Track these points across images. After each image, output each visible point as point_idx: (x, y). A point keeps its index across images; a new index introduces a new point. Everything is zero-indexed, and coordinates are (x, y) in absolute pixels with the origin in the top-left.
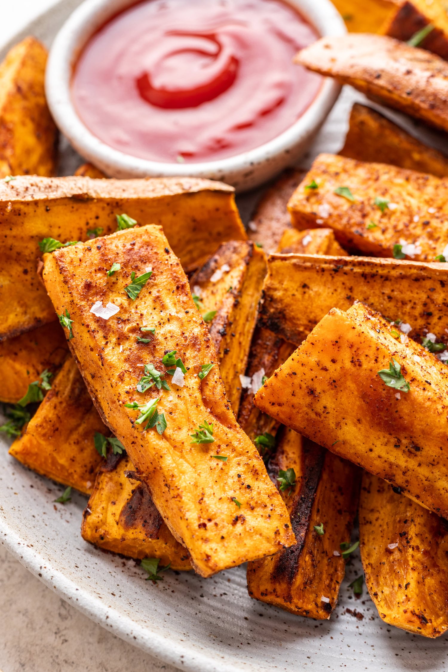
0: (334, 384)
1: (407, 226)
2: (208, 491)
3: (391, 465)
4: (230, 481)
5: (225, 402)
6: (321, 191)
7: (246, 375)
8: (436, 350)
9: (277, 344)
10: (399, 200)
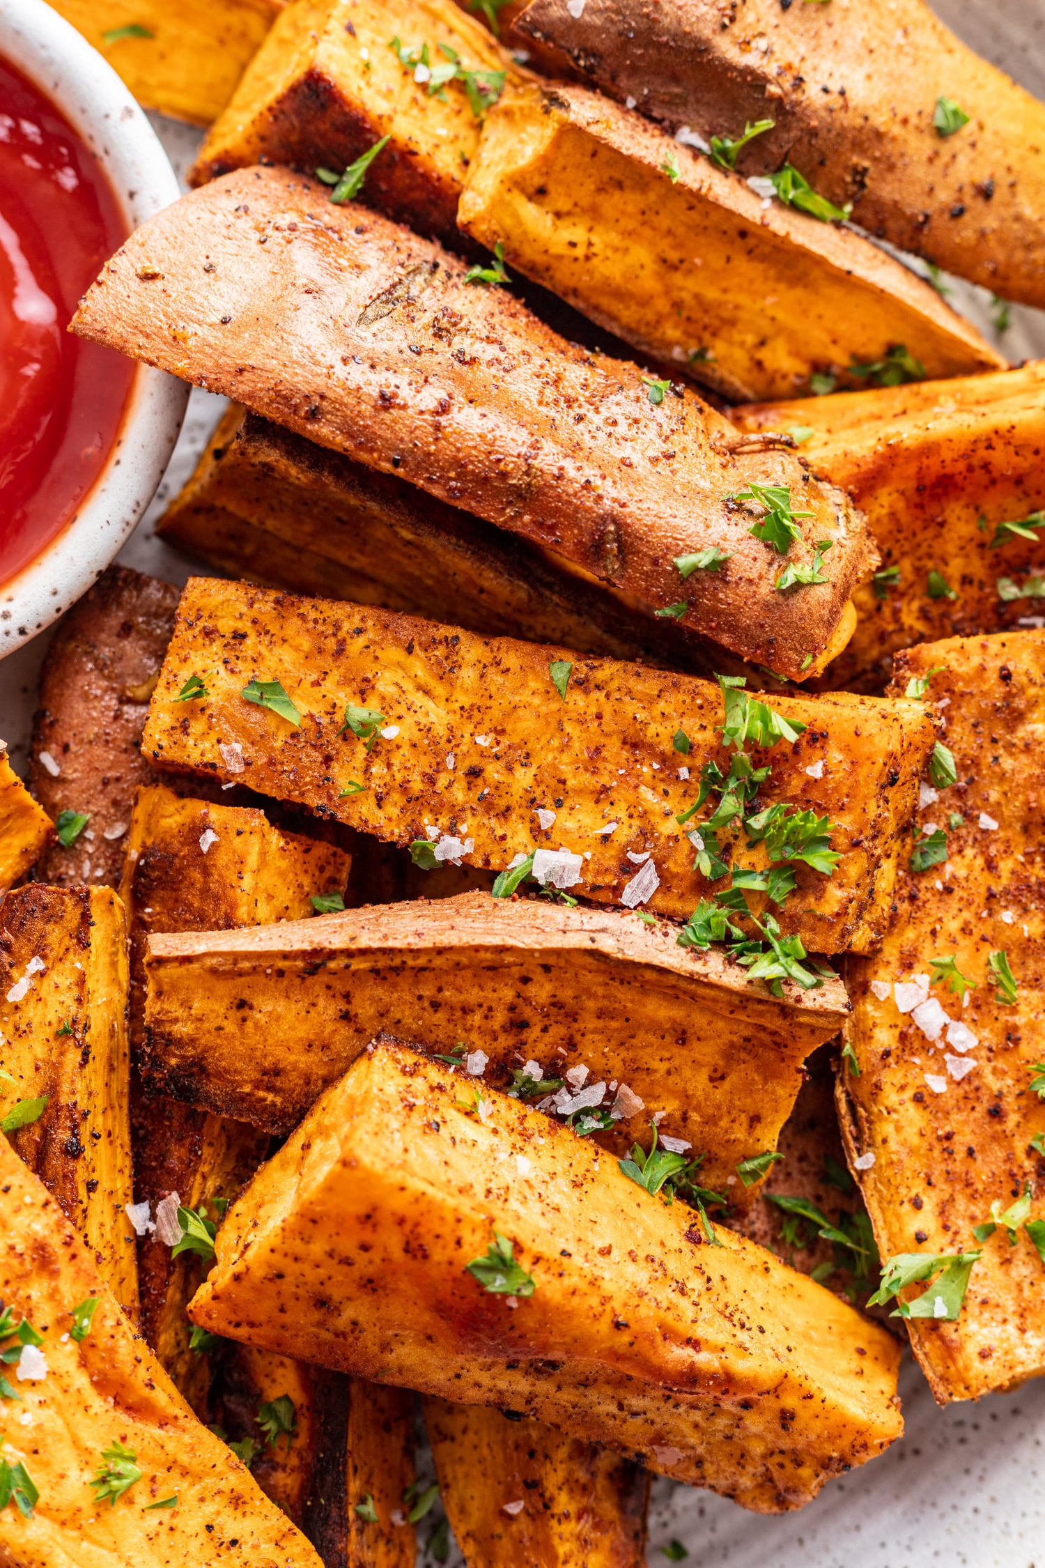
0: (370, 1285)
1: (432, 781)
3: (500, 1392)
4: (194, 1545)
5: (142, 1374)
6: (213, 698)
7: (137, 1200)
8: (543, 1094)
9: (195, 1121)
10: (401, 710)
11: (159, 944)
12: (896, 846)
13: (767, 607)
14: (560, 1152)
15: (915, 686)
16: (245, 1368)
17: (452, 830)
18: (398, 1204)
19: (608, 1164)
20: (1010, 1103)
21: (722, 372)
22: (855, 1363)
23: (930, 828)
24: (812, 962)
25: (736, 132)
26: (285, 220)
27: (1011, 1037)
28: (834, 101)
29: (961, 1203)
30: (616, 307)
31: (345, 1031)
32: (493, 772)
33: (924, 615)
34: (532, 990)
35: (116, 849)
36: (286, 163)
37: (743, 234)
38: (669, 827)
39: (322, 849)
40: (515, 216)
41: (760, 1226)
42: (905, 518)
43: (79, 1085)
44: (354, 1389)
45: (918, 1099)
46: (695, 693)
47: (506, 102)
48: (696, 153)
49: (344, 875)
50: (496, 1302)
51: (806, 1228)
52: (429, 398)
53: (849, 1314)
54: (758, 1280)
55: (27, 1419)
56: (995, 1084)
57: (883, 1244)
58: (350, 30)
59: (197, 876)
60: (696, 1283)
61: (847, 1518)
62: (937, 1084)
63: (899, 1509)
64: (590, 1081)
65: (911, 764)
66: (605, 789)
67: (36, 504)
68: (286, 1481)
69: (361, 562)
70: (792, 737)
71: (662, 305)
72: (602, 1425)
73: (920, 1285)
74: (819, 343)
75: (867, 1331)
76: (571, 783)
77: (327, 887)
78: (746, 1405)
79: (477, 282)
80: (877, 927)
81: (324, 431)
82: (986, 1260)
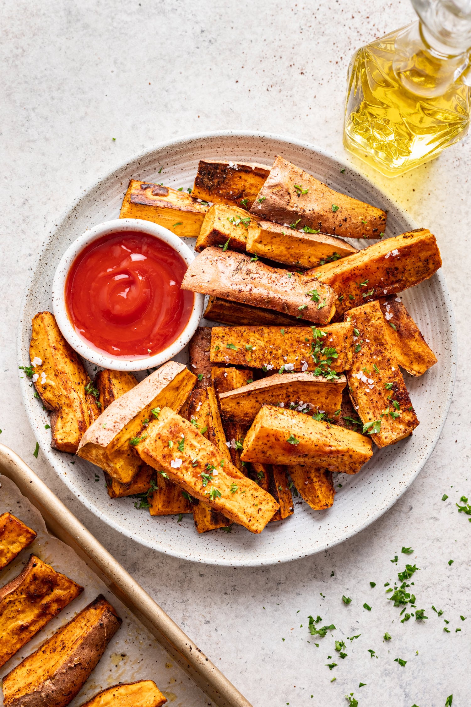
0: (271, 447)
1: (264, 356)
2: (245, 507)
3: (299, 462)
4: (250, 498)
5: (234, 471)
6: (221, 349)
7: (227, 442)
8: (296, 408)
9: (234, 426)
10: (255, 344)
11: (221, 395)
12: (351, 349)
13: (316, 313)
14: (300, 417)
15: (349, 319)
16: (253, 468)
17: (269, 364)
18: (272, 432)
19: (310, 418)
20: (382, 391)
21: (303, 264)
22: (363, 444)
23: (357, 344)
24: (338, 374)
25: (295, 222)
26: (215, 259)
27: (380, 379)
28: (312, 212)
29: (377, 411)
30: (280, 258)
31: (257, 404)
32: (274, 352)
33: (350, 303)
34: (289, 390)
35: (209, 379)
36: (212, 245)
37: (300, 240)
38: (308, 355)
39: (247, 372)
40: (257, 247)
41: (342, 423)
42: (342, 287)
43: (213, 423)
44: (273, 467)
45: (365, 394)
46: (307, 330)
47: (251, 225)
48: (288, 228)
49: (252, 375)
50: (293, 446)
51: (350, 421)
52: (248, 289)
53: (360, 436)
54: (342, 433)
55: (216, 482)
56: (378, 388)
57: (364, 422)
58: (219, 219)
59: (225, 381)
60: (329, 436)
61: (371, 473)
62: (368, 391)
63: (380, 469)
64: (304, 404)
65: (351, 333)
66: (295, 351)
67: (182, 319)
68: (265, 486)
69: (243, 315)
70: (325, 335)
71: (288, 255)
72: (318, 464)
73: (371, 428)
74: (320, 255)
75: (364, 438)
76: (289, 351)
77: (249, 378)
78: (343, 455)
79: (253, 261)
80: (350, 365)
81: (230, 298)
82: (383, 421)
